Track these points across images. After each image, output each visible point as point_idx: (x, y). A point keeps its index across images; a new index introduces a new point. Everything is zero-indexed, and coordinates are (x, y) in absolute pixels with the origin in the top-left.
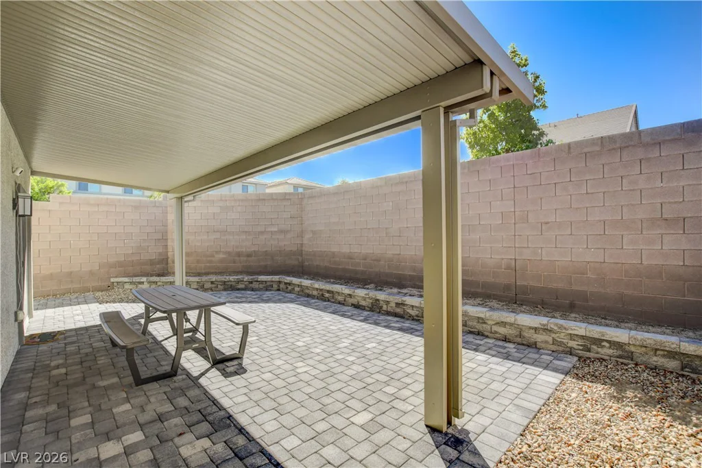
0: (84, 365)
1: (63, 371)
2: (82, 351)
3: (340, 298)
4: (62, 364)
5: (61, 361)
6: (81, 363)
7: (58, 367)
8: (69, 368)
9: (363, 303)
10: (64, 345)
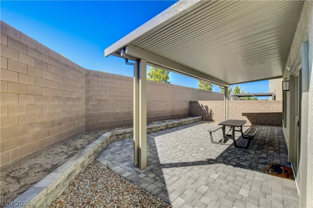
0: (262, 147)
1: (269, 148)
2: (261, 152)
3: (155, 130)
4: (269, 150)
5: (270, 151)
6: (263, 148)
7: (271, 150)
8: (267, 148)
9: (163, 128)
10: (268, 158)
